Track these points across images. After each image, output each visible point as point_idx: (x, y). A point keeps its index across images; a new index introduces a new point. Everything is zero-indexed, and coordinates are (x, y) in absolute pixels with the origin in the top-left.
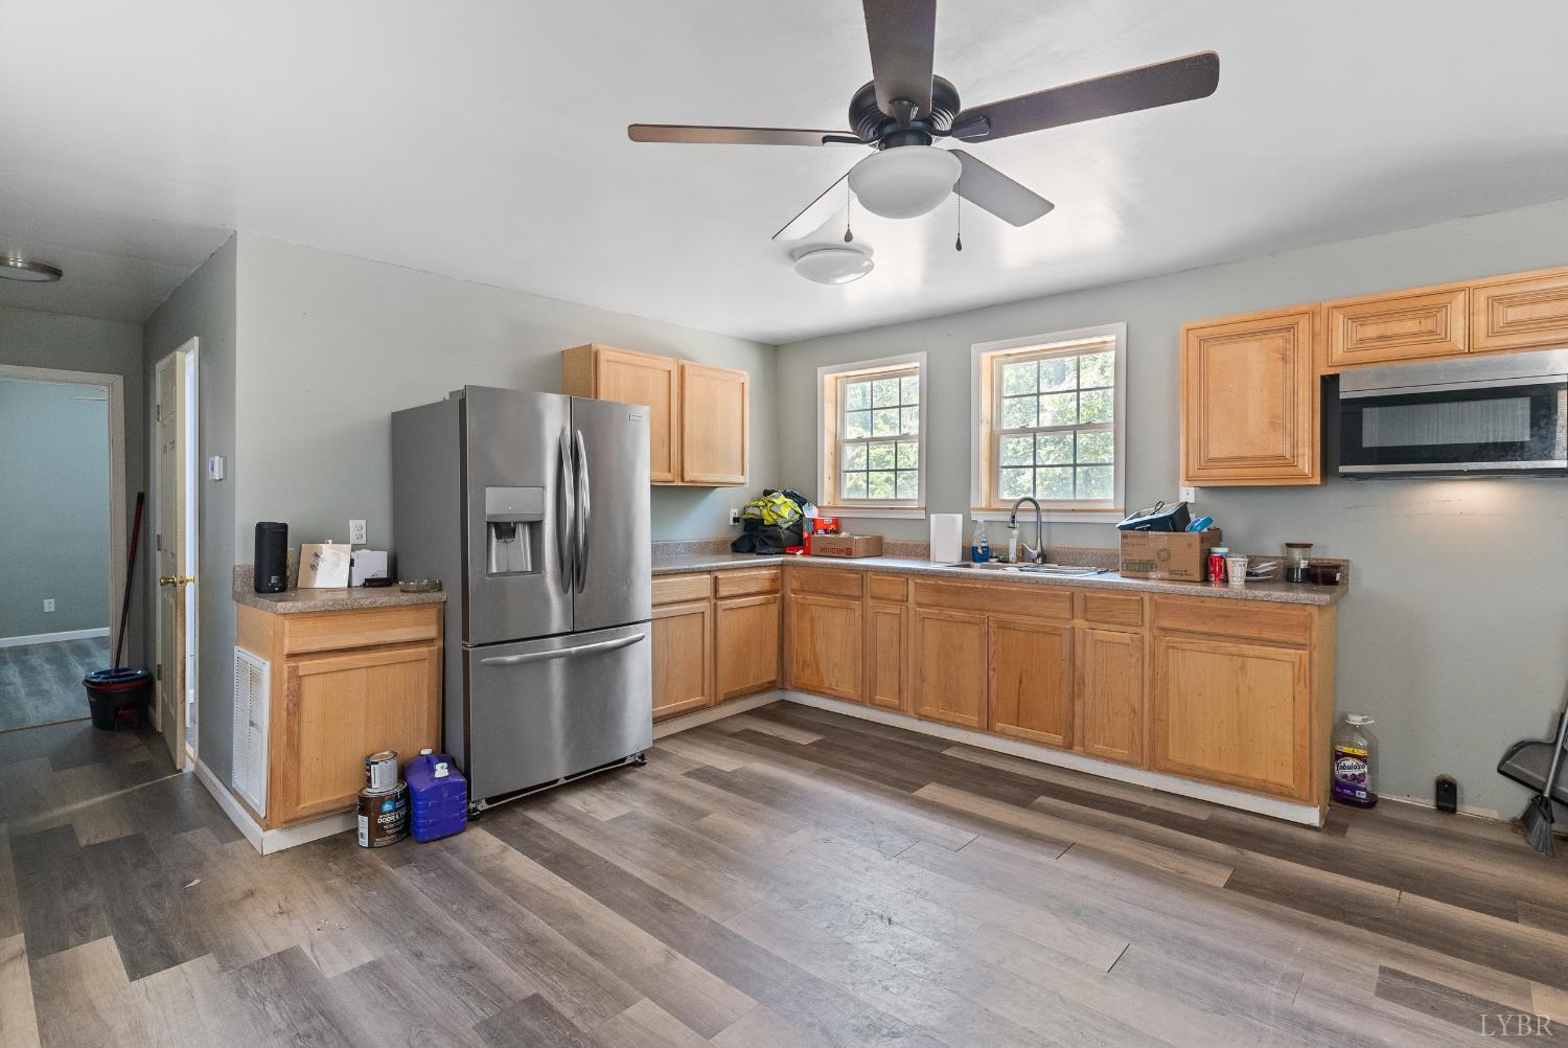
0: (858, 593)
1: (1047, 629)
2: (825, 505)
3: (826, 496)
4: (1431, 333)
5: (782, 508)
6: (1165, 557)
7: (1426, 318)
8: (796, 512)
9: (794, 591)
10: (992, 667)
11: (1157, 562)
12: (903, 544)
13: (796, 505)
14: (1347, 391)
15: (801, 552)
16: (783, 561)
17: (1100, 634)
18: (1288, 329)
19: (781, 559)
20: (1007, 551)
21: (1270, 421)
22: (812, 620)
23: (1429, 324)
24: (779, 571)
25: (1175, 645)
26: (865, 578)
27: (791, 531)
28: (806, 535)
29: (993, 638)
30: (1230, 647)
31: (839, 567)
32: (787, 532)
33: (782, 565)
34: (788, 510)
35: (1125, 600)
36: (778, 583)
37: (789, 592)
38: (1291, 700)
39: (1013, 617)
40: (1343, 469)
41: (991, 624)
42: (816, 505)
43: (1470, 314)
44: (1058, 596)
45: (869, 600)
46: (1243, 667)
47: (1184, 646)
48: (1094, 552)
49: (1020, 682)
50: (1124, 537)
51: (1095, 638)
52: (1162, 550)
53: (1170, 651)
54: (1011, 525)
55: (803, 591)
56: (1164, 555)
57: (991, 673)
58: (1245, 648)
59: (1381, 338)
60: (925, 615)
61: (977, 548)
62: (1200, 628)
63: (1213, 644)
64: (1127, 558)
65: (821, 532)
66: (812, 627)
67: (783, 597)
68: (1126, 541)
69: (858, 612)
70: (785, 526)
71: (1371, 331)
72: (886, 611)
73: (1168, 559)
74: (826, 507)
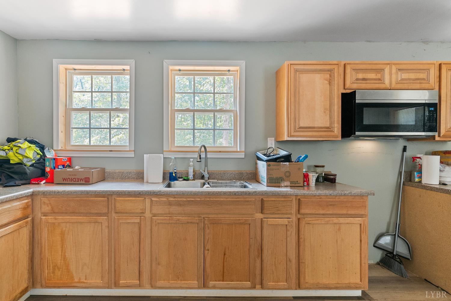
0: (105, 210)
1: (241, 221)
2: (60, 148)
3: (60, 143)
4: (379, 79)
5: (27, 151)
6: (288, 175)
7: (378, 73)
8: (38, 154)
9: (45, 215)
10: (207, 248)
11: (284, 177)
12: (120, 172)
13: (38, 149)
14: (359, 100)
15: (44, 181)
16: (33, 192)
17: (271, 221)
18: (330, 71)
19: (31, 190)
20: (187, 174)
21: (324, 111)
22: (62, 234)
23: (379, 76)
24: (30, 200)
25: (309, 222)
26: (110, 199)
27: (35, 167)
28: (48, 169)
29: (207, 231)
30: (335, 220)
31: (87, 193)
32: (31, 168)
33: (33, 195)
34: (32, 152)
35: (285, 201)
36: (29, 210)
37: (40, 215)
38: (359, 242)
39: (219, 216)
40: (357, 133)
41: (206, 222)
42: (53, 149)
43: (391, 74)
44: (248, 201)
45: (114, 215)
46: (339, 229)
47: (313, 222)
48: (231, 172)
49: (225, 254)
50: (268, 166)
51: (269, 223)
52: (287, 172)
53: (306, 225)
54: (199, 160)
55: (53, 212)
56: (287, 174)
57: (206, 252)
58: (342, 220)
59: (364, 79)
60: (159, 221)
61: (173, 173)
62: (322, 212)
63: (327, 219)
64: (270, 176)
65: (60, 167)
66: (63, 241)
67: (33, 220)
68: (270, 168)
69: (105, 224)
70: (29, 164)
71: (360, 76)
72: (129, 221)
73: (290, 176)
74: (60, 150)
